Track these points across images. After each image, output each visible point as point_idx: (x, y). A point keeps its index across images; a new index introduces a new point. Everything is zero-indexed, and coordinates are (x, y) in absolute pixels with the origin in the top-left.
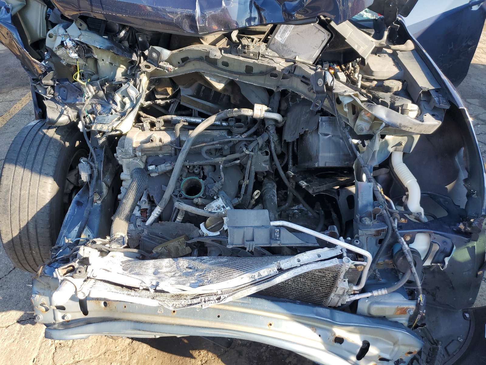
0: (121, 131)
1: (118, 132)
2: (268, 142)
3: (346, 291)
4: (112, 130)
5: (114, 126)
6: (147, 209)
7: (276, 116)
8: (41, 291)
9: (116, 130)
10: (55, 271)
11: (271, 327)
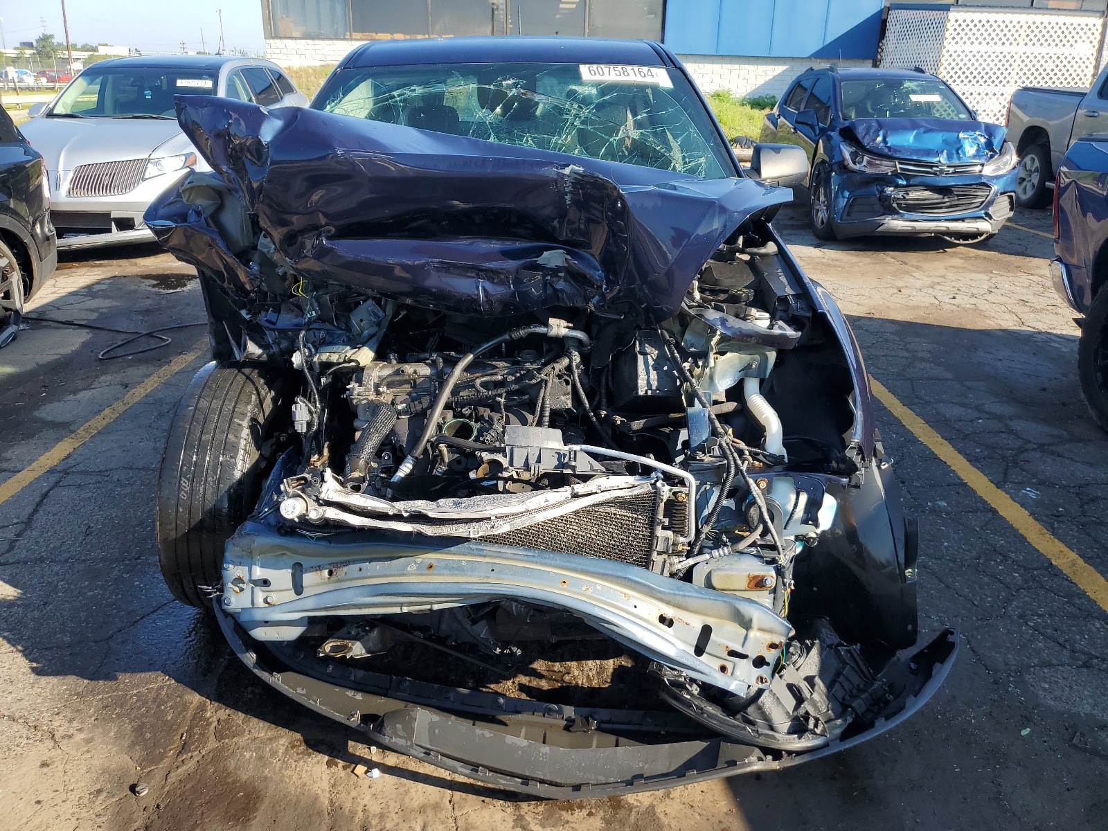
0: (356, 361)
1: (353, 364)
2: (569, 368)
3: (670, 543)
4: (345, 362)
5: (349, 355)
6: (391, 468)
7: (579, 334)
8: (237, 560)
9: (351, 361)
10: (282, 482)
11: (565, 586)
